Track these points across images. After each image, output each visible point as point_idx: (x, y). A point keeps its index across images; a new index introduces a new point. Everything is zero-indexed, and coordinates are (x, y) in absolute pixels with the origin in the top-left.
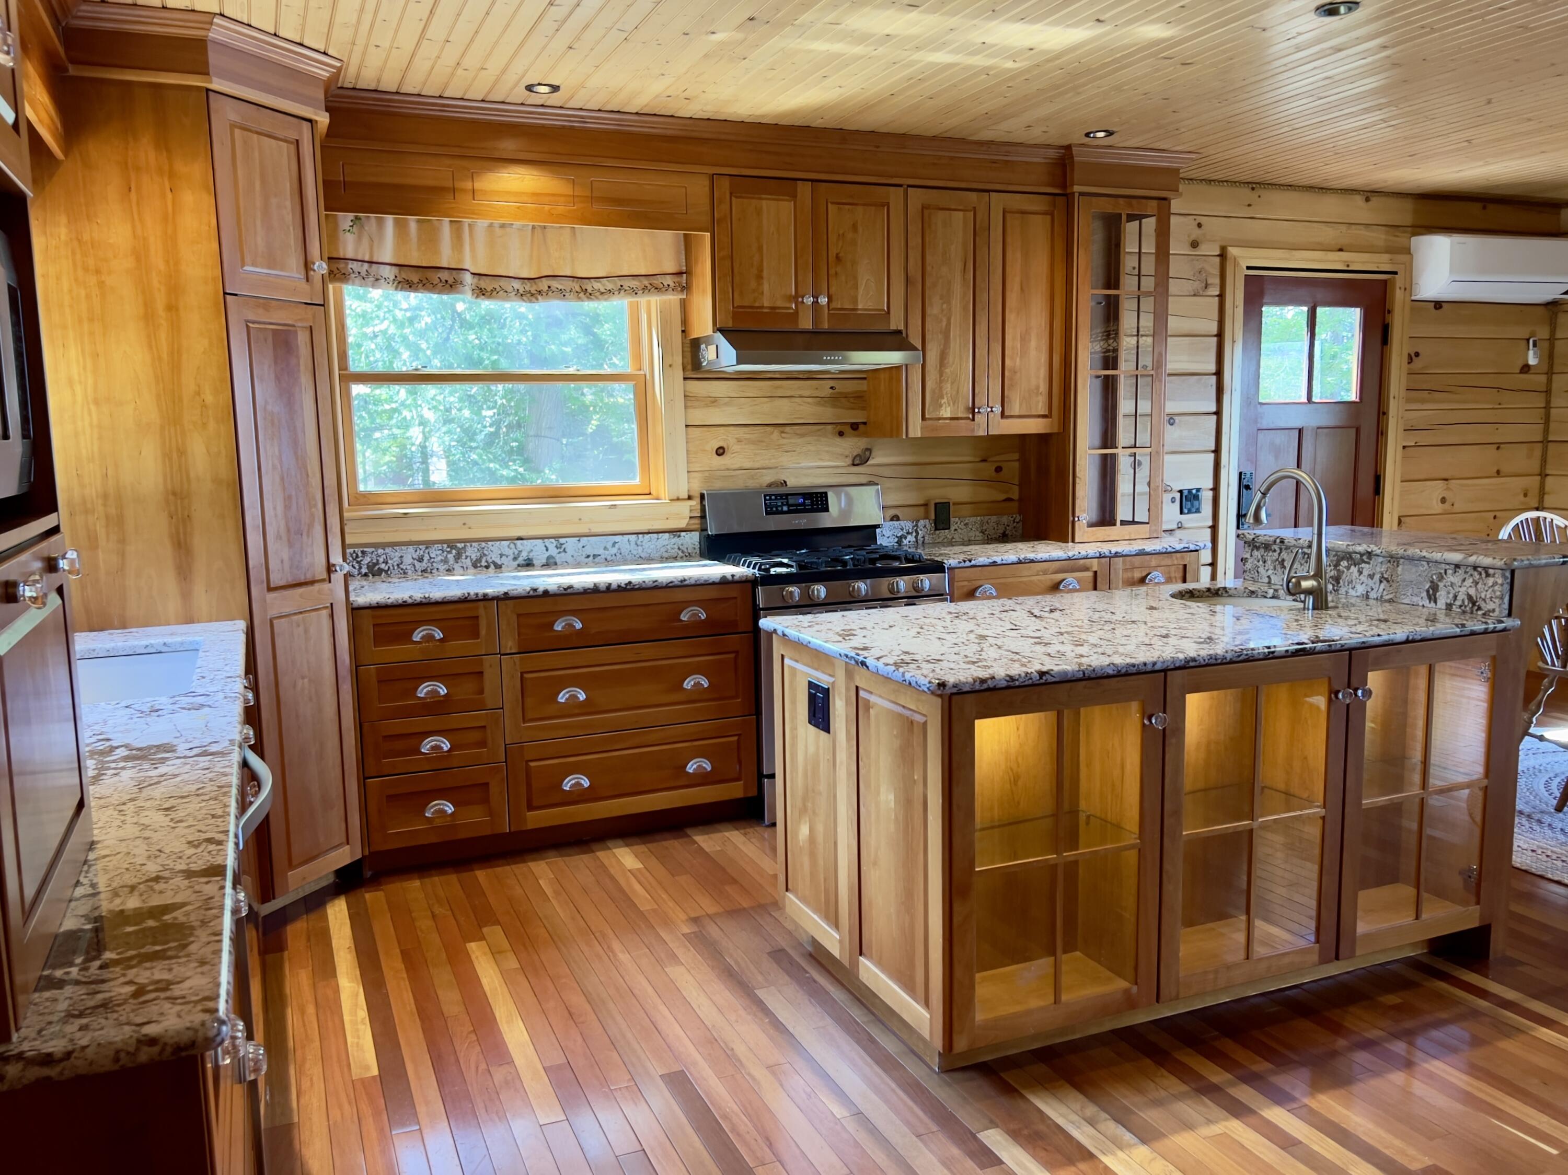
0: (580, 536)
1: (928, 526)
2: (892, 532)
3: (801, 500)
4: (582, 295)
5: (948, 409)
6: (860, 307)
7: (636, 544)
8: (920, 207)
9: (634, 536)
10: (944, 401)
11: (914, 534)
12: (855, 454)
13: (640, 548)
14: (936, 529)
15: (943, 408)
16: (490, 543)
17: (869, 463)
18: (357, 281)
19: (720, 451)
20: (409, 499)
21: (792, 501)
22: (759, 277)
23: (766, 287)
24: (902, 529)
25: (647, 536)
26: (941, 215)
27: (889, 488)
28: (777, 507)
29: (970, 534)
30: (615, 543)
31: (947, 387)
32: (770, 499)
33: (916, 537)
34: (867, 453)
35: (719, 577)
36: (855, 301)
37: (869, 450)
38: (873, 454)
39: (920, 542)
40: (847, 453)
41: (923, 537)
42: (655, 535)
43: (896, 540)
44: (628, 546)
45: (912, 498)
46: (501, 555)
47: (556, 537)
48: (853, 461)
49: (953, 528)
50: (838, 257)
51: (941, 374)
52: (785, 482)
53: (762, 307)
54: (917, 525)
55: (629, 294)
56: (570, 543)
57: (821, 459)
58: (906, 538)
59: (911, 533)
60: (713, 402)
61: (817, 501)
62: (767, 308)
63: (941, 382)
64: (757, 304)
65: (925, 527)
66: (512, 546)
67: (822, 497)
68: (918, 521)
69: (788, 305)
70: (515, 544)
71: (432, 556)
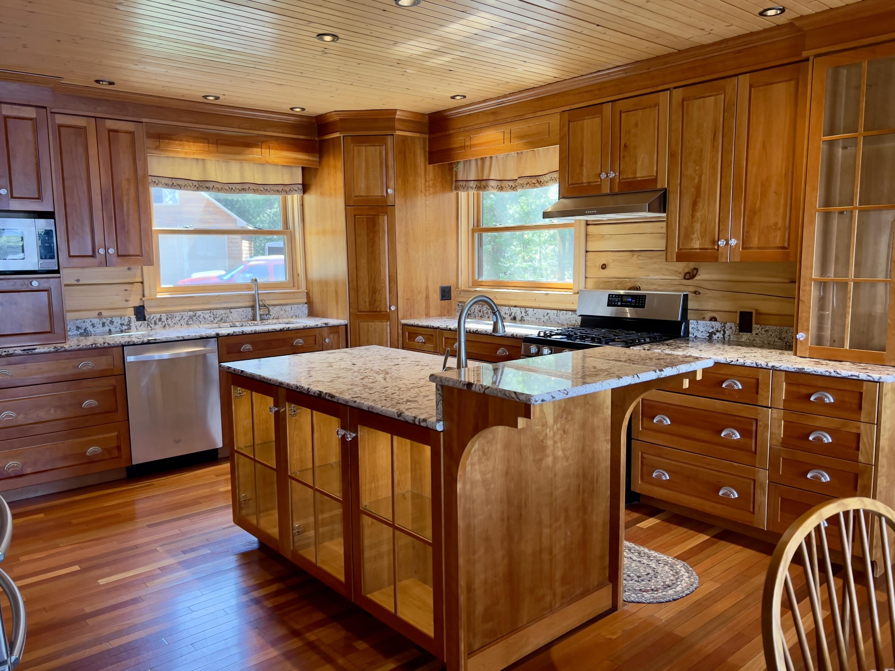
0: (534, 308)
1: (734, 328)
2: (704, 329)
3: (630, 300)
4: (537, 184)
5: (698, 242)
6: (638, 175)
7: (557, 315)
8: (681, 99)
9: (556, 311)
10: (695, 236)
11: (722, 332)
12: (686, 271)
13: (558, 318)
14: (740, 331)
15: (694, 241)
16: (502, 307)
17: (696, 278)
18: (462, 189)
19: (604, 267)
20: (490, 284)
21: (625, 299)
22: (582, 165)
23: (585, 171)
24: (713, 328)
25: (562, 312)
26: (697, 102)
27: (709, 297)
28: (615, 302)
29: (770, 339)
30: (548, 314)
31: (698, 226)
32: (612, 297)
33: (724, 335)
34: (695, 271)
35: (511, 334)
36: (635, 172)
37: (696, 269)
38: (699, 272)
39: (727, 339)
40: (680, 270)
41: (729, 336)
42: (565, 312)
43: (708, 335)
44: (553, 316)
45: (727, 306)
46: (505, 313)
47: (525, 307)
48: (685, 276)
49: (754, 332)
50: (625, 146)
51: (693, 216)
52: (640, 287)
53: (582, 183)
54: (724, 326)
55: (554, 181)
56: (530, 311)
57: (663, 274)
58: (715, 334)
59: (720, 332)
60: (602, 237)
61: (639, 301)
62: (585, 183)
63: (692, 223)
64: (580, 182)
65: (731, 328)
66: (509, 309)
67: (642, 298)
68: (725, 323)
69: (596, 180)
70: (510, 309)
71: (484, 310)
